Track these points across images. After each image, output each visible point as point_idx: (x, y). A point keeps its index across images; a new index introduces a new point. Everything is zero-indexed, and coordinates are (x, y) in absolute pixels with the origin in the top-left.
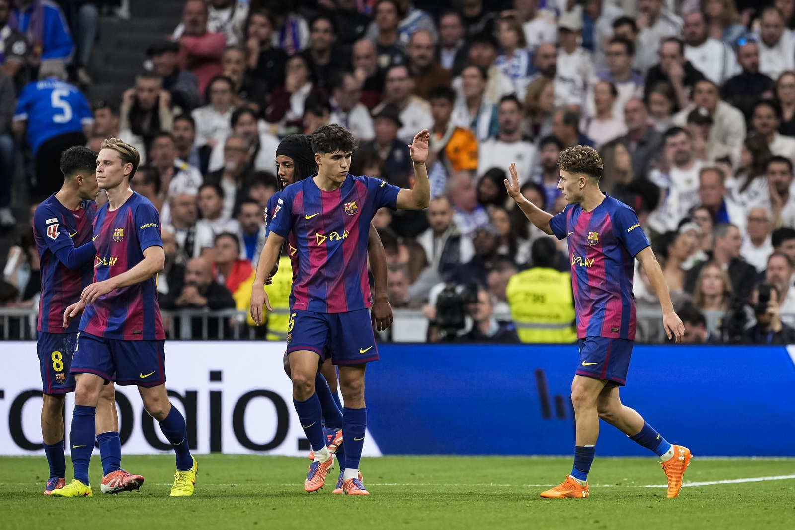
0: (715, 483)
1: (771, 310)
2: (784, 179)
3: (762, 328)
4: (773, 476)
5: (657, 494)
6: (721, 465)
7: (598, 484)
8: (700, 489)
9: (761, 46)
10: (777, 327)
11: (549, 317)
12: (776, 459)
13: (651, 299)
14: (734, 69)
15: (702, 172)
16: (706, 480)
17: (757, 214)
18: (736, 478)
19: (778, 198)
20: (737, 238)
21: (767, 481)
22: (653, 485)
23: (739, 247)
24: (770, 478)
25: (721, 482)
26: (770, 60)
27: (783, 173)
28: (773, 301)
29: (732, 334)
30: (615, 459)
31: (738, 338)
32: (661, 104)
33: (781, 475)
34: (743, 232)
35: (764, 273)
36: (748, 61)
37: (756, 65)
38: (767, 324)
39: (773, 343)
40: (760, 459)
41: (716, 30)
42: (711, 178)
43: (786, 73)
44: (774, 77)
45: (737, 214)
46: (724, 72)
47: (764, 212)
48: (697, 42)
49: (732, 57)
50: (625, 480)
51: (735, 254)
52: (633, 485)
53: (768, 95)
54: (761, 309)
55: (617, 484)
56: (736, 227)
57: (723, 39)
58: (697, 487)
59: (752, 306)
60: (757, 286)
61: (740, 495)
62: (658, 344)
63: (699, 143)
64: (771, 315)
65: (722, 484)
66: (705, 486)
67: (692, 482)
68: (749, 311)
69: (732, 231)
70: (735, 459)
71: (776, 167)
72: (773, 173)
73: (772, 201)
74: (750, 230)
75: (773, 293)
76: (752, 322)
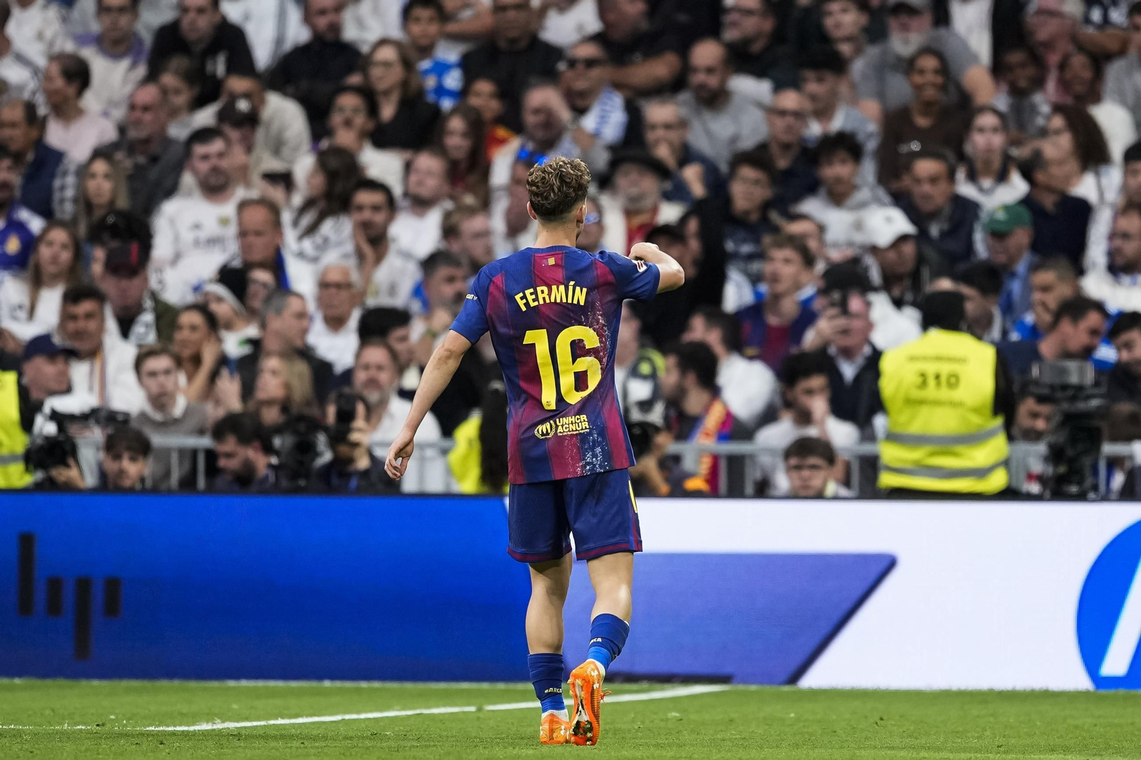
0: (263, 723)
1: (355, 436)
2: (379, 218)
3: (341, 465)
4: (358, 712)
6: (273, 694)
7: (66, 725)
8: (236, 733)
10: (363, 463)
12: (364, 685)
13: (158, 416)
14: (298, 33)
15: (243, 206)
16: (247, 719)
17: (334, 277)
18: (297, 716)
19: (367, 249)
20: (302, 315)
21: (349, 720)
22: (159, 726)
23: (305, 331)
24: (354, 716)
25: (272, 722)
26: (359, 22)
27: (376, 208)
28: (359, 422)
29: (295, 476)
30: (95, 683)
31: (302, 483)
32: (178, 92)
33: (371, 711)
34: (311, 306)
35: (348, 375)
36: (322, 22)
37: (336, 28)
38: (351, 460)
39: (359, 491)
40: (338, 684)
42: (258, 216)
43: (383, 42)
44: (365, 49)
45: (302, 278)
46: (279, 41)
47: (346, 273)
49: (294, 16)
50: (112, 717)
51: (298, 343)
52: (125, 726)
53: (355, 79)
54: (340, 436)
55: (98, 725)
56: (300, 296)
58: (232, 730)
59: (326, 429)
60: (333, 396)
61: (303, 743)
62: (170, 492)
63: (238, 156)
64: (356, 445)
65: (274, 724)
66: (245, 728)
67: (223, 722)
68: (321, 440)
69: (294, 304)
70: (294, 684)
71: (364, 197)
72: (360, 208)
73: (360, 255)
74: (322, 302)
75: (360, 409)
76: (326, 457)
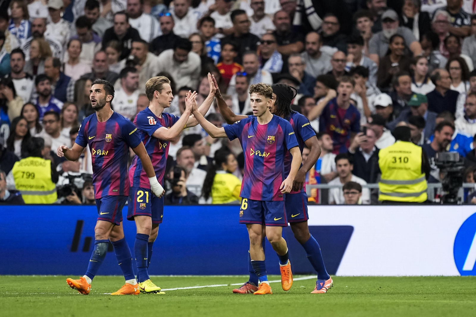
1: (180, 183)
3: (175, 195)
4: (183, 287)
5: (111, 299)
9: (175, 18)
10: (184, 194)
11: (37, 187)
14: (158, 33)
15: (139, 96)
21: (180, 290)
24: (182, 288)
26: (181, 27)
32: (113, 54)
38: (179, 192)
39: (182, 205)
41: (147, 8)
46: (152, 34)
48: (137, 15)
49: (157, 25)
52: (96, 293)
54: (175, 183)
57: (151, 14)
59: (169, 181)
60: (172, 168)
61: (163, 299)
64: (181, 186)
72: (181, 97)
75: (183, 173)
